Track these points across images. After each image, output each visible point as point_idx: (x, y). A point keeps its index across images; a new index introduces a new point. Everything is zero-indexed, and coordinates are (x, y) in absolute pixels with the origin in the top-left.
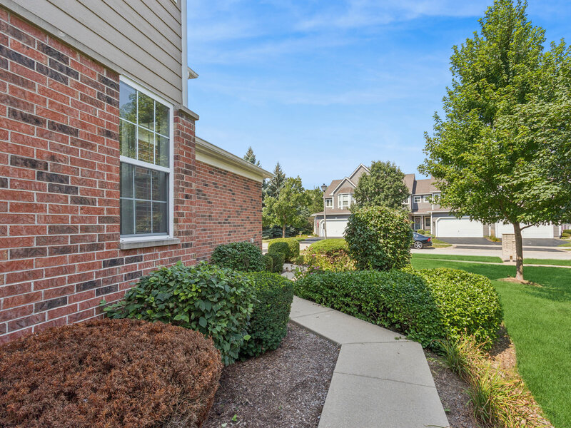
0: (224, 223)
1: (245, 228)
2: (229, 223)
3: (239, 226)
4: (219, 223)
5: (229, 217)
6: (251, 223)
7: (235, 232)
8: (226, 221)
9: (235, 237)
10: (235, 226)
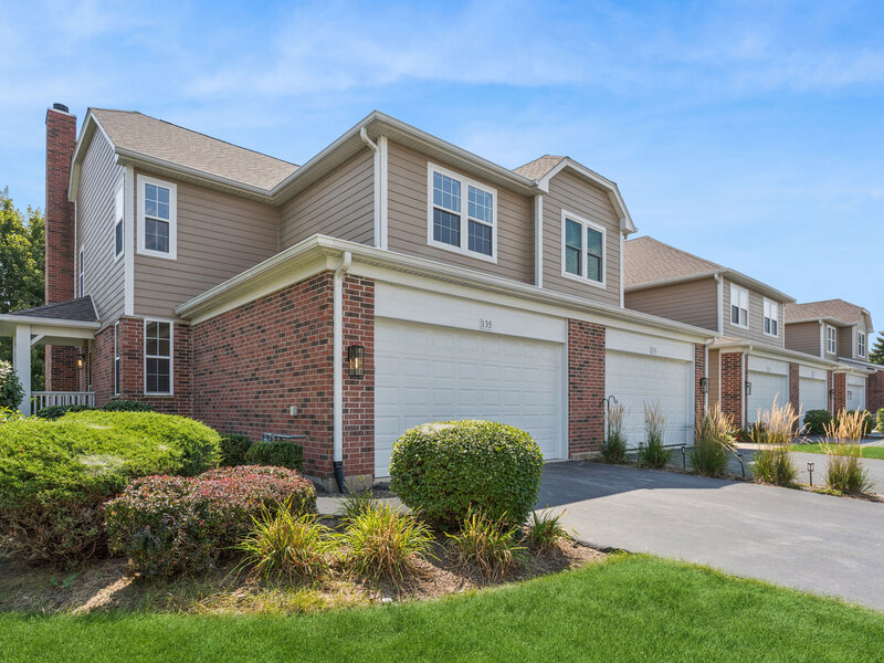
0: (251, 379)
1: (282, 386)
2: (257, 379)
3: (271, 382)
4: (246, 380)
5: (257, 370)
6: (296, 374)
7: (265, 392)
8: (254, 377)
9: (265, 402)
10: (265, 383)
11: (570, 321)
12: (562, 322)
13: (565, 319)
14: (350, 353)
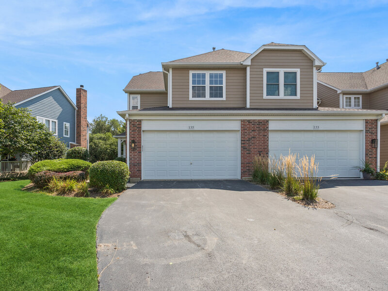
11: (242, 121)
12: (238, 121)
13: (239, 120)
14: (133, 142)
